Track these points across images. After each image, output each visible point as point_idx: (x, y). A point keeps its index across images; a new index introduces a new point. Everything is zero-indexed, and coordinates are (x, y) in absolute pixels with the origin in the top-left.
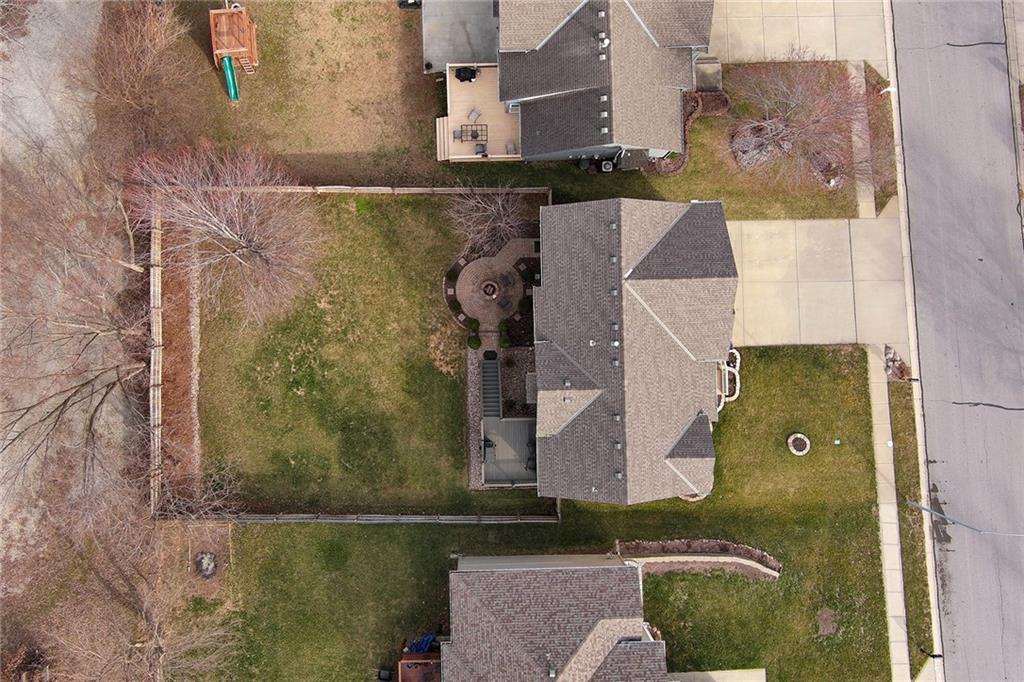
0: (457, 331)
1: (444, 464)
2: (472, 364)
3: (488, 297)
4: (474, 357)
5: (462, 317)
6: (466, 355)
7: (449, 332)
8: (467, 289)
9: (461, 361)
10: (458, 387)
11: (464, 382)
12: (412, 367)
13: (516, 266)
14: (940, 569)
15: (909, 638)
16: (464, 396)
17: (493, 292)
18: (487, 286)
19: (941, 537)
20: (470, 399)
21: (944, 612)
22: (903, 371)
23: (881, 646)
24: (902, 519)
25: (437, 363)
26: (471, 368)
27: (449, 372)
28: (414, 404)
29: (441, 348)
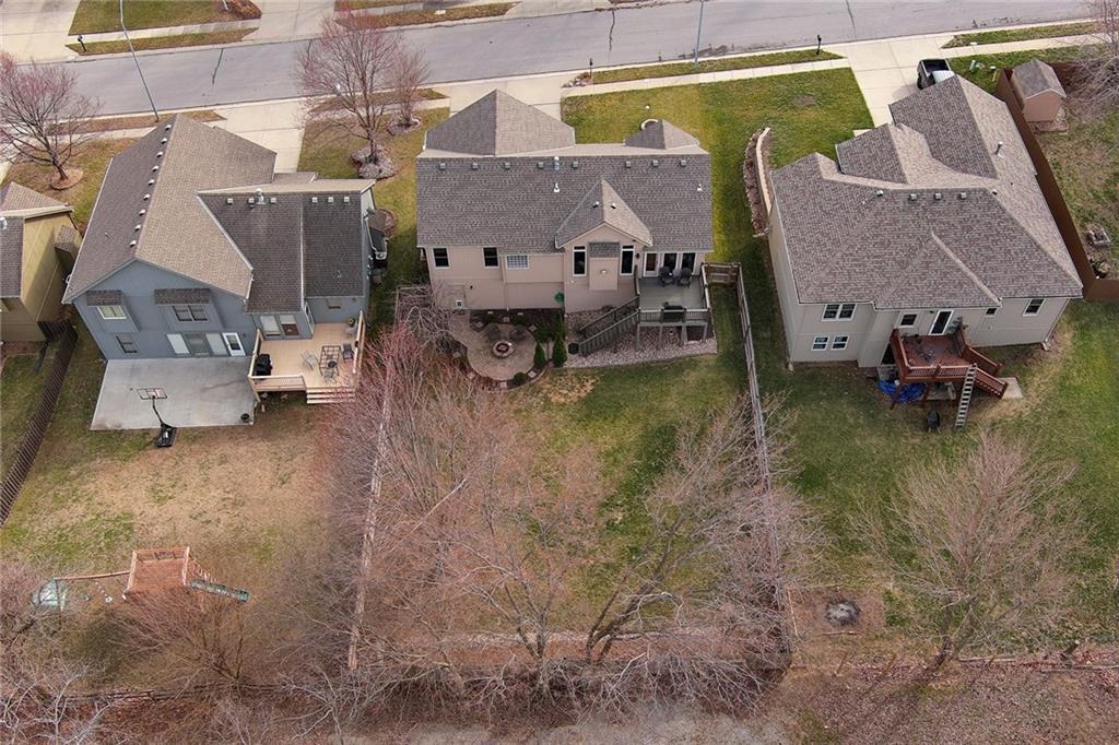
0: (547, 378)
1: (692, 377)
2: (583, 363)
3: (511, 350)
4: (574, 362)
5: (532, 374)
6: (573, 369)
7: (548, 386)
8: (503, 372)
9: (580, 374)
10: (608, 375)
11: (603, 369)
12: (588, 416)
13: (478, 330)
14: (750, 50)
15: (809, 61)
16: (618, 369)
17: (507, 345)
18: (499, 351)
19: (723, 50)
20: (621, 362)
21: (784, 45)
22: (585, 76)
23: (819, 75)
24: (710, 71)
25: (583, 395)
26: (587, 364)
27: (593, 384)
28: (627, 411)
29: (565, 392)
